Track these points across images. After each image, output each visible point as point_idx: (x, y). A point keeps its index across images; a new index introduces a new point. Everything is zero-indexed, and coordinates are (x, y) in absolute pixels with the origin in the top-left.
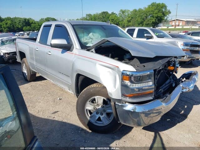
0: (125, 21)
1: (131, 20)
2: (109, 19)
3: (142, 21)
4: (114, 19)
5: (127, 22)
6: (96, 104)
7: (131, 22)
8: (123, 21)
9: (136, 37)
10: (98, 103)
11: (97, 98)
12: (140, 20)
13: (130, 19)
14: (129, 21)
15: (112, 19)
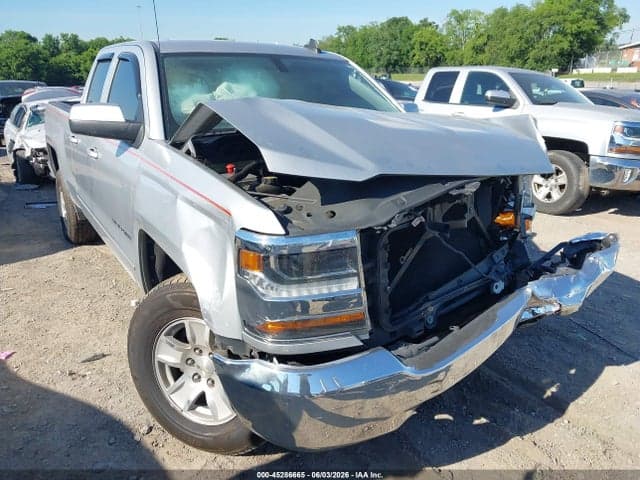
0: (466, 50)
1: (485, 44)
2: (412, 42)
3: (523, 48)
4: (427, 44)
5: (471, 52)
6: (189, 347)
7: (484, 51)
8: (458, 49)
9: (458, 100)
10: (197, 343)
11: (190, 324)
12: (515, 45)
13: (480, 41)
14: (479, 50)
15: (421, 43)
